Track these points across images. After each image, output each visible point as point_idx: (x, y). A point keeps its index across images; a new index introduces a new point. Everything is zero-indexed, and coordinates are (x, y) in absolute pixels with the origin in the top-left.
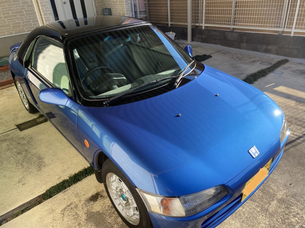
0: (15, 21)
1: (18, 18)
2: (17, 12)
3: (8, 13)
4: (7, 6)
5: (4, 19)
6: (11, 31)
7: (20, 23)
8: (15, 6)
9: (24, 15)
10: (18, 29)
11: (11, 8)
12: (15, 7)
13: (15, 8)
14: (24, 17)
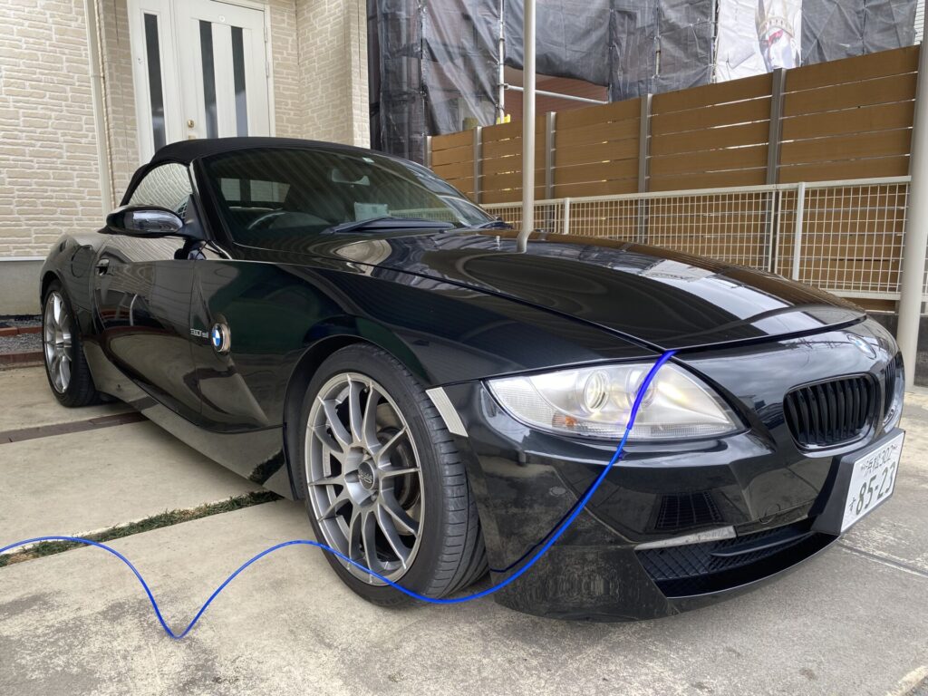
0: (47, 225)
1: (59, 219)
2: (59, 205)
3: (33, 204)
5: (17, 216)
8: (58, 188)
9: (76, 214)
12: (57, 191)
13: (54, 194)
14: (74, 217)
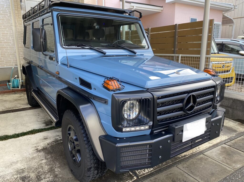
4: (5, 50)
6: (4, 65)
7: (12, 61)
10: (9, 64)
11: (8, 51)
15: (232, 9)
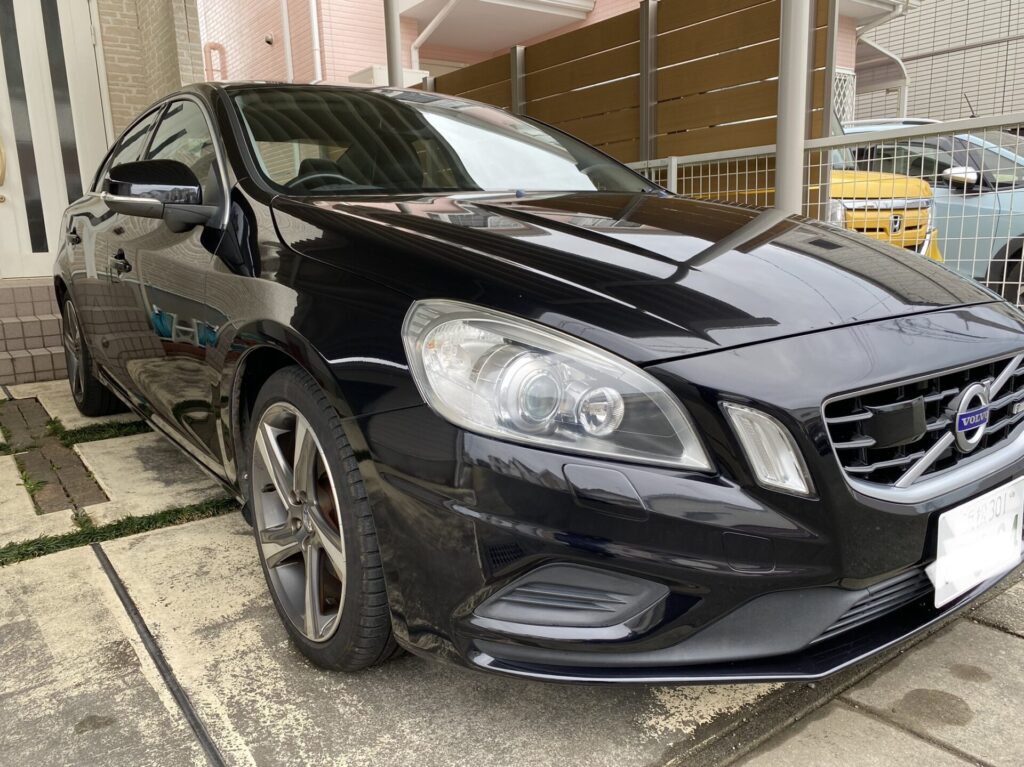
15: (894, 9)
